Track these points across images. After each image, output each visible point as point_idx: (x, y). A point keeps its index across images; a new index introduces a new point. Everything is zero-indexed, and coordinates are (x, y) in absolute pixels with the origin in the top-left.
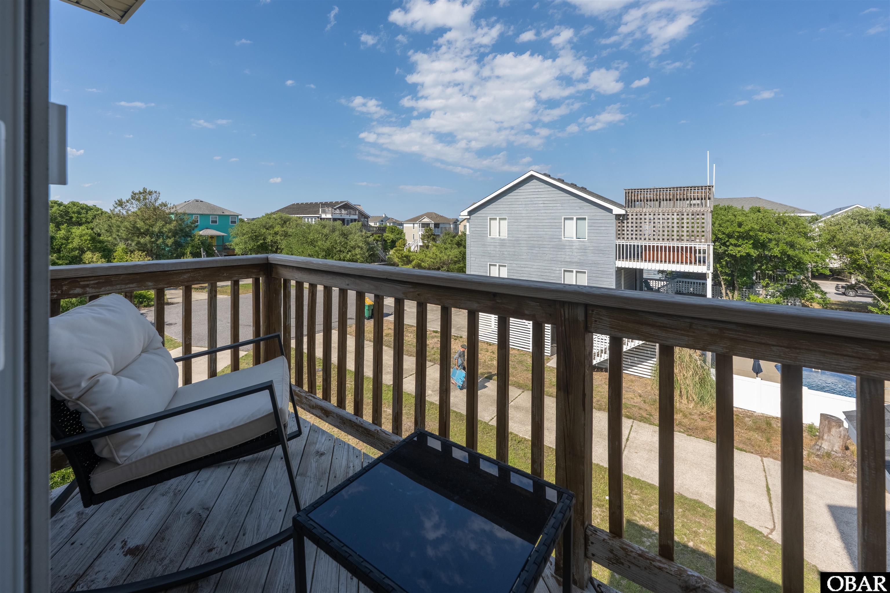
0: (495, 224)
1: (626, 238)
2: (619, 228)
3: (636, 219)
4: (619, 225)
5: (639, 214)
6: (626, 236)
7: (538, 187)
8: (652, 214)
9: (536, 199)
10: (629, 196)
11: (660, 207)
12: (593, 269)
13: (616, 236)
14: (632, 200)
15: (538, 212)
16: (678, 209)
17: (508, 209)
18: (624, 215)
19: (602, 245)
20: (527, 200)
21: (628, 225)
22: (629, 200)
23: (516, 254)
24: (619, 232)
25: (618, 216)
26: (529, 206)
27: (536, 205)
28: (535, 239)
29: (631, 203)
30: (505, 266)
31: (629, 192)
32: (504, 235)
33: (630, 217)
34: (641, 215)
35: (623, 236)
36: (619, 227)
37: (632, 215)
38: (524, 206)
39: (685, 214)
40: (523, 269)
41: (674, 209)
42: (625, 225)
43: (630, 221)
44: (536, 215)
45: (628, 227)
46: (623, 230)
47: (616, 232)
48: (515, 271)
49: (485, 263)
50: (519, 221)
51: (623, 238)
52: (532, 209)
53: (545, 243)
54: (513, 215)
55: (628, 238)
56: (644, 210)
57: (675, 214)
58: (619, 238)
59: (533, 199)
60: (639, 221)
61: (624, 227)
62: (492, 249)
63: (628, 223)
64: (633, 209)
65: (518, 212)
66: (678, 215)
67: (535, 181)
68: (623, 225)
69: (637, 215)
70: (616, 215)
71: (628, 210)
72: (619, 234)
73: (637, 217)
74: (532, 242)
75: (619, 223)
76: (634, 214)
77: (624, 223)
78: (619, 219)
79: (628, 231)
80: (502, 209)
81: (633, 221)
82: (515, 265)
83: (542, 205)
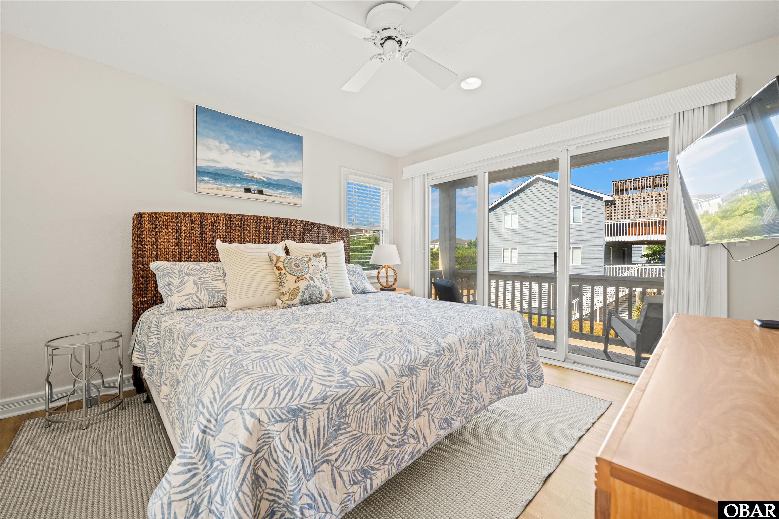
0: (508, 218)
1: (613, 219)
2: (608, 212)
3: (622, 203)
4: (608, 209)
5: (624, 199)
6: (613, 217)
7: (543, 186)
8: (635, 198)
9: (541, 196)
10: (616, 187)
11: (642, 192)
12: (586, 244)
13: (606, 218)
14: (618, 190)
15: (543, 205)
16: (656, 192)
17: (518, 206)
18: (612, 201)
19: (594, 226)
20: (534, 197)
21: (615, 208)
22: (616, 190)
23: (525, 239)
24: (608, 215)
25: (607, 202)
26: (536, 201)
27: (541, 201)
28: (540, 226)
29: (618, 192)
30: (516, 249)
31: (616, 183)
32: (516, 225)
33: (617, 202)
34: (626, 200)
35: (611, 218)
36: (608, 210)
37: (619, 201)
38: (531, 202)
39: (662, 195)
40: (530, 250)
41: (653, 193)
42: (613, 209)
43: (617, 205)
44: (541, 208)
45: (615, 210)
46: (611, 213)
47: (606, 215)
48: (524, 252)
49: (500, 248)
50: (527, 214)
51: (611, 219)
52: (538, 203)
53: (548, 228)
54: (522, 210)
55: (615, 219)
56: (629, 196)
57: (654, 196)
58: (608, 219)
59: (539, 196)
60: (624, 205)
61: (612, 210)
62: (506, 237)
63: (615, 207)
64: (619, 196)
65: (526, 207)
66: (656, 197)
67: (540, 182)
68: (611, 209)
69: (622, 200)
70: (606, 201)
71: (615, 197)
72: (608, 216)
73: (622, 202)
74: (538, 229)
75: (608, 208)
76: (620, 200)
77: (612, 207)
78: (608, 205)
79: (615, 213)
80: (514, 206)
81: (619, 205)
82: (524, 248)
83: (546, 200)
